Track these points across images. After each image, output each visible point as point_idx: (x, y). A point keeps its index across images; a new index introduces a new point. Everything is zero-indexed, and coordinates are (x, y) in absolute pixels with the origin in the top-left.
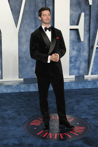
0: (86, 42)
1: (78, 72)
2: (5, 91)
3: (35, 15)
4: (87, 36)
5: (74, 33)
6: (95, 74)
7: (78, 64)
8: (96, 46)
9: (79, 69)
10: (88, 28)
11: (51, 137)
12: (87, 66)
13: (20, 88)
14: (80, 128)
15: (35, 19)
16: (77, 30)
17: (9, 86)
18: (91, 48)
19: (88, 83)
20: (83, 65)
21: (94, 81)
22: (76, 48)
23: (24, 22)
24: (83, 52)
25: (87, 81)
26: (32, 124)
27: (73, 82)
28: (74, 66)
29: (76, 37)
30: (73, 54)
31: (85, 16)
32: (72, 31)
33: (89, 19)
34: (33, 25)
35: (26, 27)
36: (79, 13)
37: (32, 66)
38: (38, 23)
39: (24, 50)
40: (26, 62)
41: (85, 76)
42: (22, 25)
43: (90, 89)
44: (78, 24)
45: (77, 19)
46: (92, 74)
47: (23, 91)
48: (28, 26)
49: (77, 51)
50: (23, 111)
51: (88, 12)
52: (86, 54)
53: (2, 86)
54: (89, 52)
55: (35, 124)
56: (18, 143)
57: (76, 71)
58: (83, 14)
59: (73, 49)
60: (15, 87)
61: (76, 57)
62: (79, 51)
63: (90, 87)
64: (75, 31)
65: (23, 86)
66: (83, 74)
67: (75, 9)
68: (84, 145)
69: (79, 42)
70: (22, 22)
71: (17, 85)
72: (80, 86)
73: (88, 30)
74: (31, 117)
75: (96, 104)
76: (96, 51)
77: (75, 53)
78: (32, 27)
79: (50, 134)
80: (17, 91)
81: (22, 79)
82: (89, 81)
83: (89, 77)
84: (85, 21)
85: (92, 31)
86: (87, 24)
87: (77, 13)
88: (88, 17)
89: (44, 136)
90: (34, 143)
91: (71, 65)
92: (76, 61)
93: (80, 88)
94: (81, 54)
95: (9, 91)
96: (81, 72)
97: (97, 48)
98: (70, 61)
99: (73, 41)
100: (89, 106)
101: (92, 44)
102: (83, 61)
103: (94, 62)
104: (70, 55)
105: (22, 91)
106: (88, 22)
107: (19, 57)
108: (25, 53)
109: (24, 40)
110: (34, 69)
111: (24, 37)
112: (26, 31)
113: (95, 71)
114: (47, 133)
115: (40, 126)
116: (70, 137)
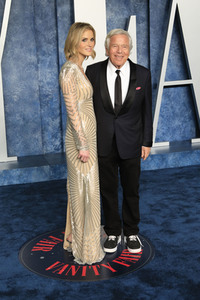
3: (35, 24)
4: (145, 64)
6: (164, 141)
8: (163, 83)
10: (145, 47)
11: (74, 273)
13: (11, 177)
15: (36, 32)
18: (154, 87)
19: (150, 159)
21: (162, 155)
23: (13, 39)
26: (36, 249)
33: (146, 27)
34: (32, 46)
35: (17, 51)
36: (126, 16)
37: (34, 131)
38: (43, 40)
39: (15, 98)
40: (22, 123)
42: (9, 46)
43: (155, 171)
46: (157, 140)
47: (18, 183)
48: (22, 48)
50: (17, 224)
51: (143, 15)
55: (41, 249)
56: (7, 290)
58: (133, 19)
60: (1, 176)
63: (153, 167)
65: (16, 172)
67: (116, 9)
68: (142, 285)
70: (7, 39)
71: (5, 171)
73: (146, 50)
74: (34, 235)
75: (166, 202)
76: (164, 94)
78: (30, 50)
80: (6, 184)
81: (15, 159)
82: (152, 156)
84: (138, 33)
85: (153, 52)
86: (144, 39)
87: (122, 17)
88: (143, 25)
89: (60, 273)
90: (40, 288)
97: (165, 87)
100: (152, 206)
101: (155, 80)
103: (161, 115)
105: (15, 182)
106: (144, 34)
107: (5, 112)
108: (17, 103)
109: (14, 77)
110: (38, 135)
111: (15, 70)
112: (18, 58)
113: (163, 134)
114: (66, 266)
115: (52, 251)
116: (114, 271)
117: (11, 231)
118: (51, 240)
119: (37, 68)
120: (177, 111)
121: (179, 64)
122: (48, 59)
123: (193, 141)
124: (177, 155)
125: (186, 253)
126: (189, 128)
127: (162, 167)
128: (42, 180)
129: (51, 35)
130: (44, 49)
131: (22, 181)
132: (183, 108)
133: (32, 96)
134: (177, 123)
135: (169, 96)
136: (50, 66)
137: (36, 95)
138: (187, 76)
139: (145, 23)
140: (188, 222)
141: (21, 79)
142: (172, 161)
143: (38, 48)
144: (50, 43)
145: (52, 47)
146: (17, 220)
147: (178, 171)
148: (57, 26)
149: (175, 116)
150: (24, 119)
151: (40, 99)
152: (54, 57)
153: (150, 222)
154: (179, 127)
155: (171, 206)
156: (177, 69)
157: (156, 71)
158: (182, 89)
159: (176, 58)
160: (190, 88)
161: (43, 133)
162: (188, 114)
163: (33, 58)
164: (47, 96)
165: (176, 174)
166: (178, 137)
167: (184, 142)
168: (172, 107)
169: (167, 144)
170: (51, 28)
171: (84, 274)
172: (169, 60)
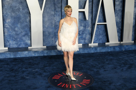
0: (90, 20)
1: (84, 41)
2: (33, 55)
3: (54, 1)
4: (91, 16)
5: (81, 14)
6: (96, 43)
7: (84, 36)
8: (97, 23)
9: (85, 39)
11: (67, 87)
12: (91, 38)
13: (44, 53)
14: (87, 80)
15: (55, 4)
16: (84, 12)
17: (36, 52)
18: (93, 25)
19: (91, 49)
20: (88, 37)
21: (95, 48)
22: (83, 25)
23: (47, 6)
24: (88, 27)
25: (90, 47)
26: (53, 78)
27: (81, 48)
28: (82, 37)
29: (83, 17)
30: (81, 29)
31: (89, 2)
32: (80, 13)
33: (92, 4)
34: (53, 9)
35: (48, 10)
37: (52, 38)
38: (57, 7)
39: (46, 26)
40: (48, 35)
41: (89, 44)
42: (45, 9)
43: (93, 53)
44: (84, 8)
45: (84, 4)
46: (94, 43)
49: (84, 27)
52: (89, 29)
53: (31, 52)
54: (92, 27)
55: (55, 78)
57: (83, 41)
59: (81, 25)
60: (41, 52)
61: (83, 31)
62: (85, 27)
63: (92, 52)
64: (83, 13)
65: (46, 52)
66: (88, 43)
69: (85, 20)
70: (45, 6)
71: (42, 51)
72: (86, 51)
73: (91, 12)
77: (82, 28)
78: (52, 10)
79: (67, 85)
80: (42, 55)
81: (45, 47)
82: (92, 48)
83: (92, 45)
84: (89, 6)
85: (94, 13)
86: (91, 8)
88: (91, 3)
89: (62, 86)
91: (80, 36)
92: (83, 34)
93: (86, 52)
94: (87, 29)
95: (37, 55)
96: (86, 41)
97: (97, 25)
98: (79, 34)
99: (81, 20)
101: (94, 22)
102: (88, 33)
103: (95, 34)
104: (79, 30)
105: (46, 55)
106: (91, 6)
107: (43, 31)
108: (47, 28)
109: (46, 19)
110: (53, 39)
111: (47, 17)
112: (48, 13)
113: (96, 41)
114: (64, 84)
115: (59, 79)
116: (81, 87)
117: (45, 72)
118: (59, 75)
119: (54, 16)
120: (101, 33)
121: (102, 17)
122: (58, 13)
123: (106, 43)
124: (101, 48)
125: (105, 82)
126: (105, 39)
127: (96, 52)
128: (55, 54)
129: (59, 5)
130: (57, 10)
131: (48, 55)
132: (103, 32)
133: (52, 26)
134: (101, 37)
135: (98, 28)
136: (59, 16)
137: (54, 26)
138: (105, 21)
139: (92, 3)
140: (105, 71)
141: (49, 20)
142: (99, 50)
143: (55, 9)
144: (59, 8)
145: (60, 9)
146: (47, 68)
147: (101, 53)
148: (62, 3)
149: (100, 34)
150: (49, 34)
151: (55, 27)
152: (60, 13)
153: (92, 71)
154: (101, 39)
155: (99, 65)
156: (102, 19)
157: (94, 19)
158: (103, 26)
159: (101, 15)
160: (106, 25)
161: (55, 38)
162: (105, 34)
163: (53, 13)
164: (57, 26)
165: (100, 54)
166: (101, 42)
167: (103, 44)
168: (99, 32)
169: (97, 44)
170: (60, 3)
171: (70, 87)
172: (99, 15)
